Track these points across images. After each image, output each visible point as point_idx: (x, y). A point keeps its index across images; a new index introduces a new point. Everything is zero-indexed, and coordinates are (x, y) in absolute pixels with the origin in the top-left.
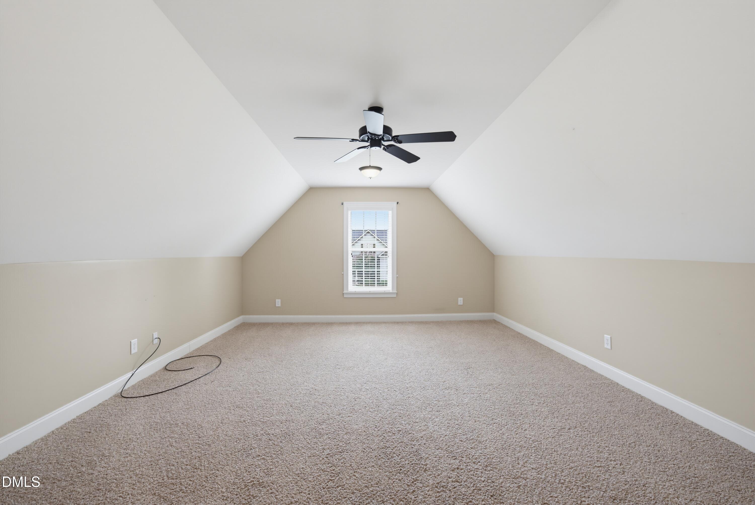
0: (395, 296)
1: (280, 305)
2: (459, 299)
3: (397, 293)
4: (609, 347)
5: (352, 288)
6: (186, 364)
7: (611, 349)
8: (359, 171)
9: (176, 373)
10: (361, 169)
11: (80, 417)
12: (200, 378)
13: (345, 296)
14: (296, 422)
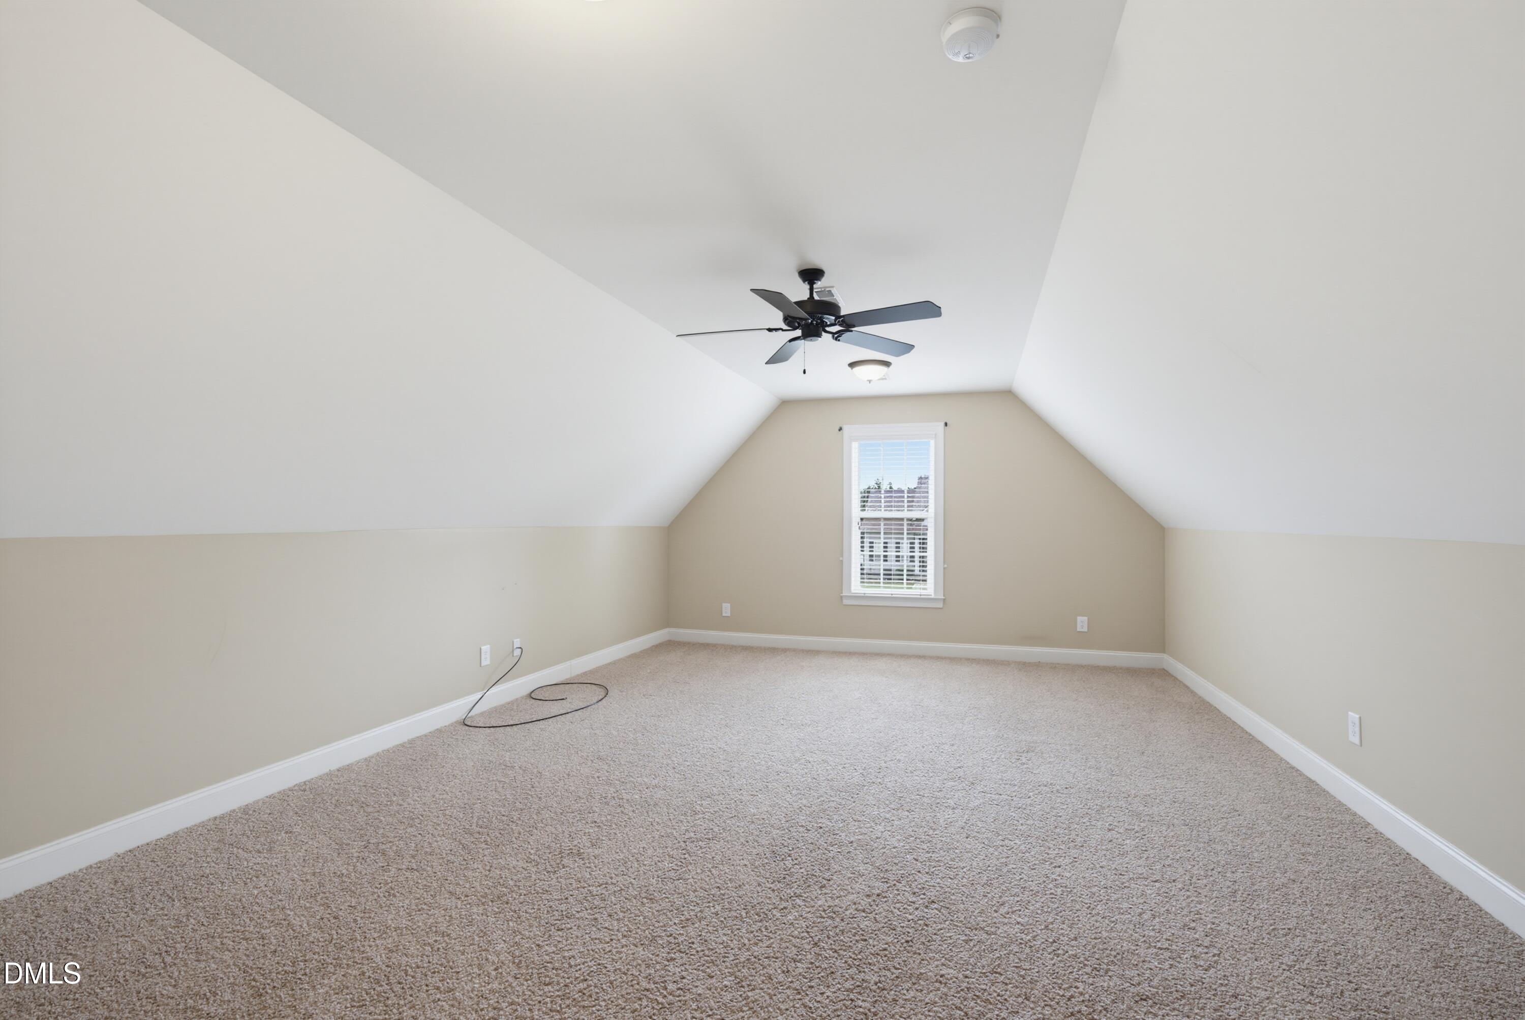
0: (940, 605)
1: (729, 614)
2: (1079, 619)
3: (944, 600)
4: (1356, 740)
5: (856, 586)
6: (557, 693)
7: (1361, 746)
8: (849, 368)
9: (540, 702)
10: (852, 365)
11: (412, 742)
12: (568, 713)
13: (846, 602)
14: (669, 790)
